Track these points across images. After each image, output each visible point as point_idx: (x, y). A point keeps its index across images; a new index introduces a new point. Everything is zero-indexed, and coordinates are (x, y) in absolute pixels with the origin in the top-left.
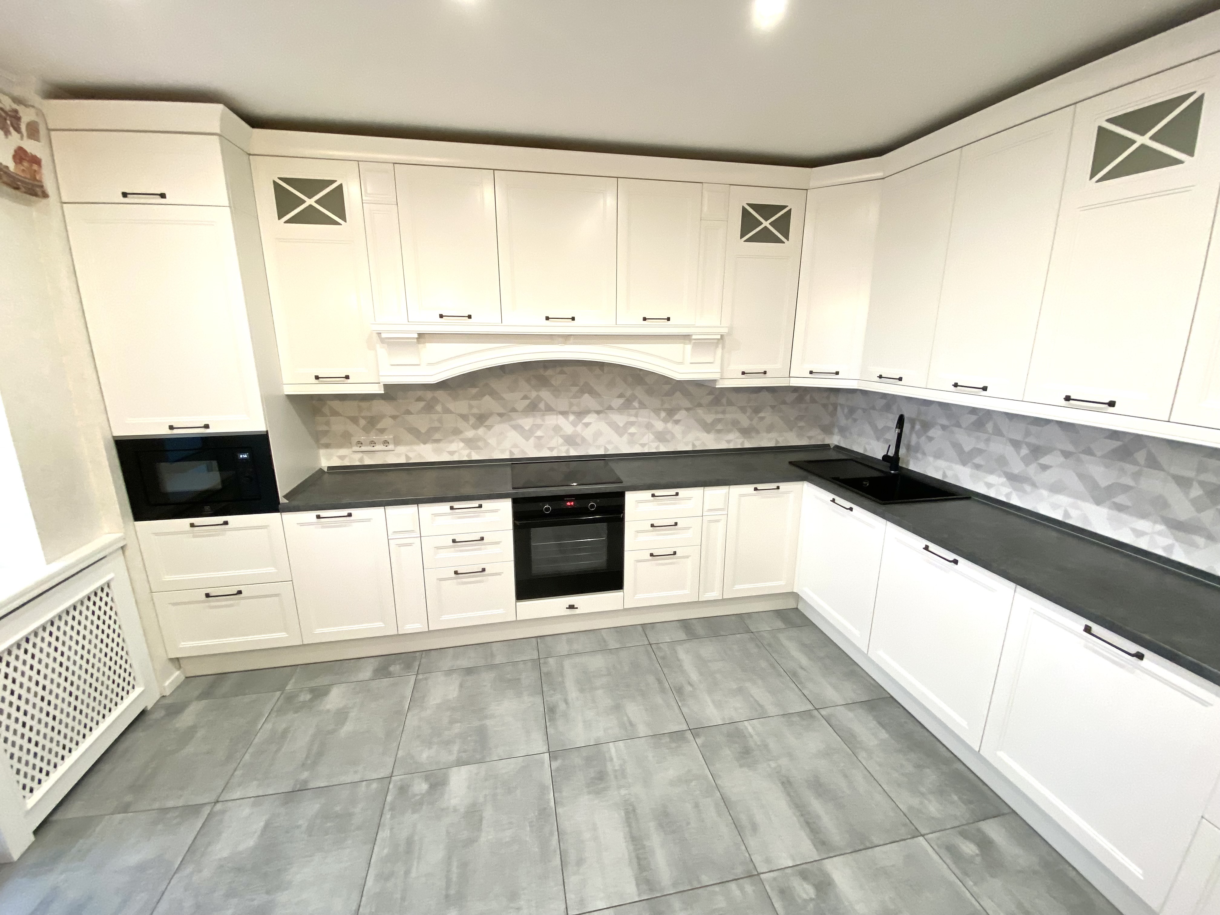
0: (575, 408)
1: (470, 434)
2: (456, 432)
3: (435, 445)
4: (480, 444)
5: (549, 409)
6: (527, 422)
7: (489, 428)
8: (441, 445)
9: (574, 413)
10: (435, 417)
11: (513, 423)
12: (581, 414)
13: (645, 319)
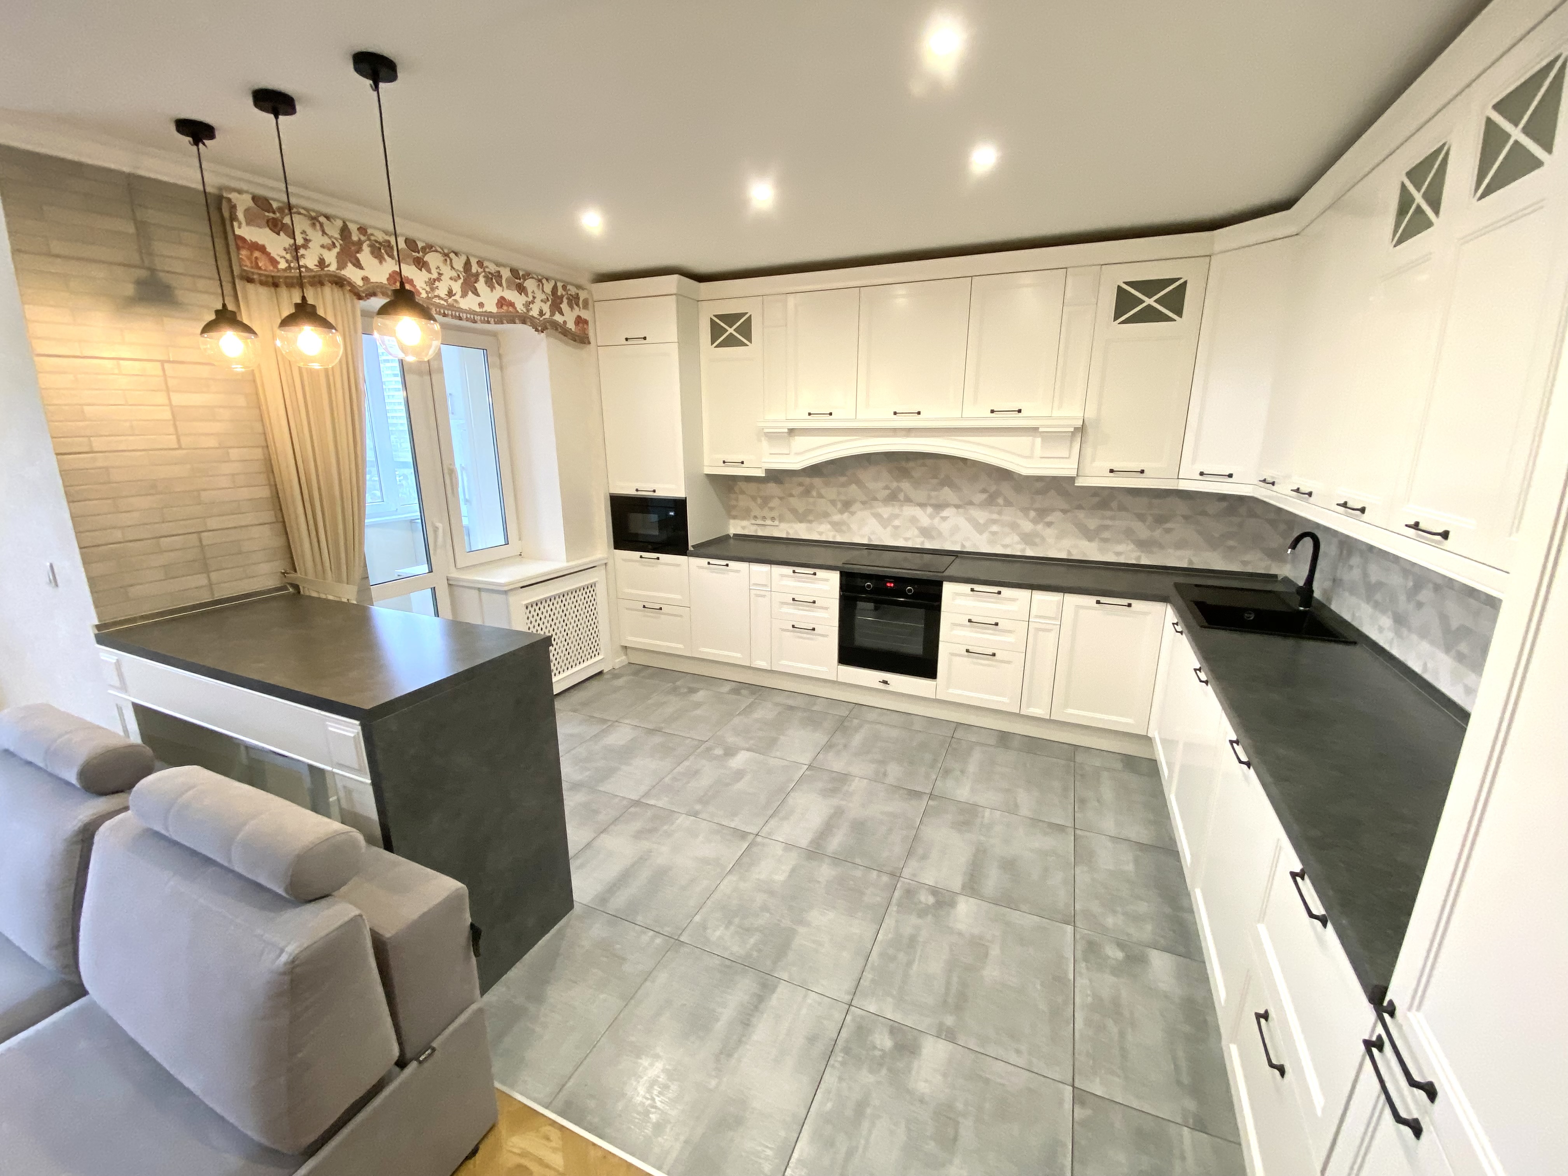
0: (933, 501)
1: (837, 518)
2: (826, 515)
5: (908, 500)
6: (886, 511)
8: (814, 525)
9: (932, 505)
10: (811, 500)
11: (873, 511)
12: (939, 507)
13: (992, 411)
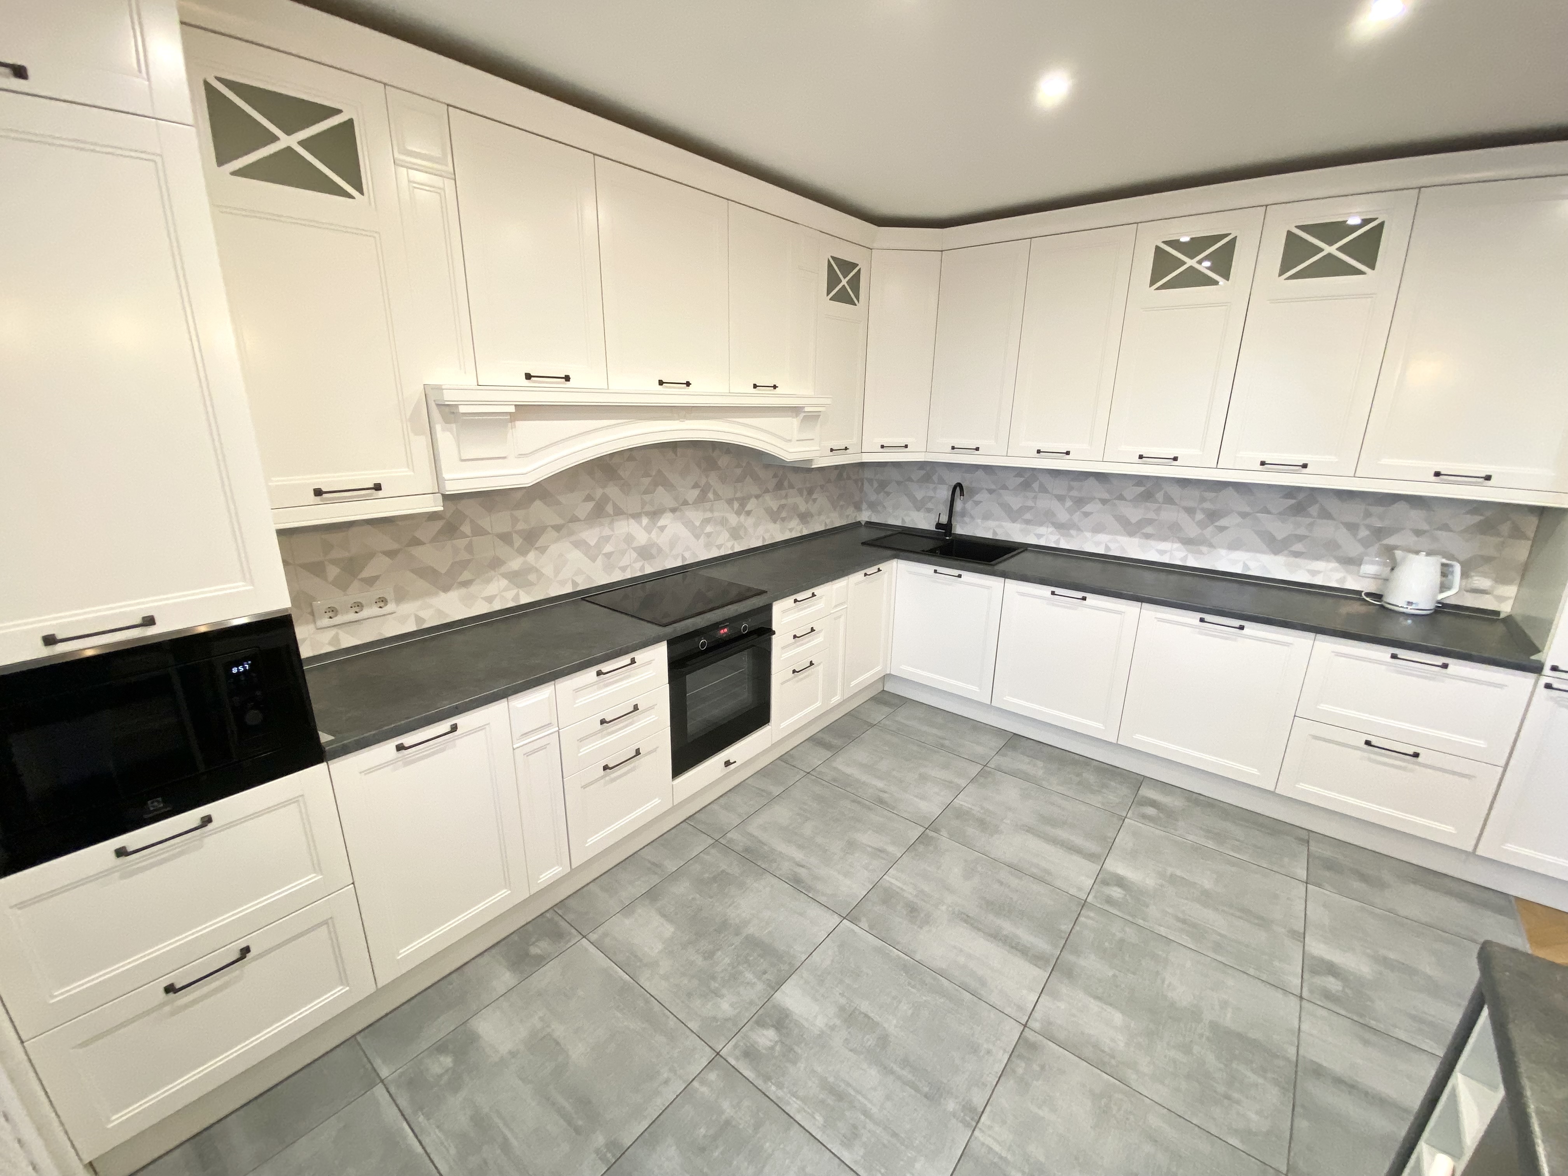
0: (648, 508)
2: (496, 563)
3: (463, 591)
4: (532, 577)
5: (619, 512)
6: (591, 535)
7: (543, 550)
8: (473, 589)
9: (647, 514)
11: (573, 538)
12: (655, 514)
13: (755, 386)
